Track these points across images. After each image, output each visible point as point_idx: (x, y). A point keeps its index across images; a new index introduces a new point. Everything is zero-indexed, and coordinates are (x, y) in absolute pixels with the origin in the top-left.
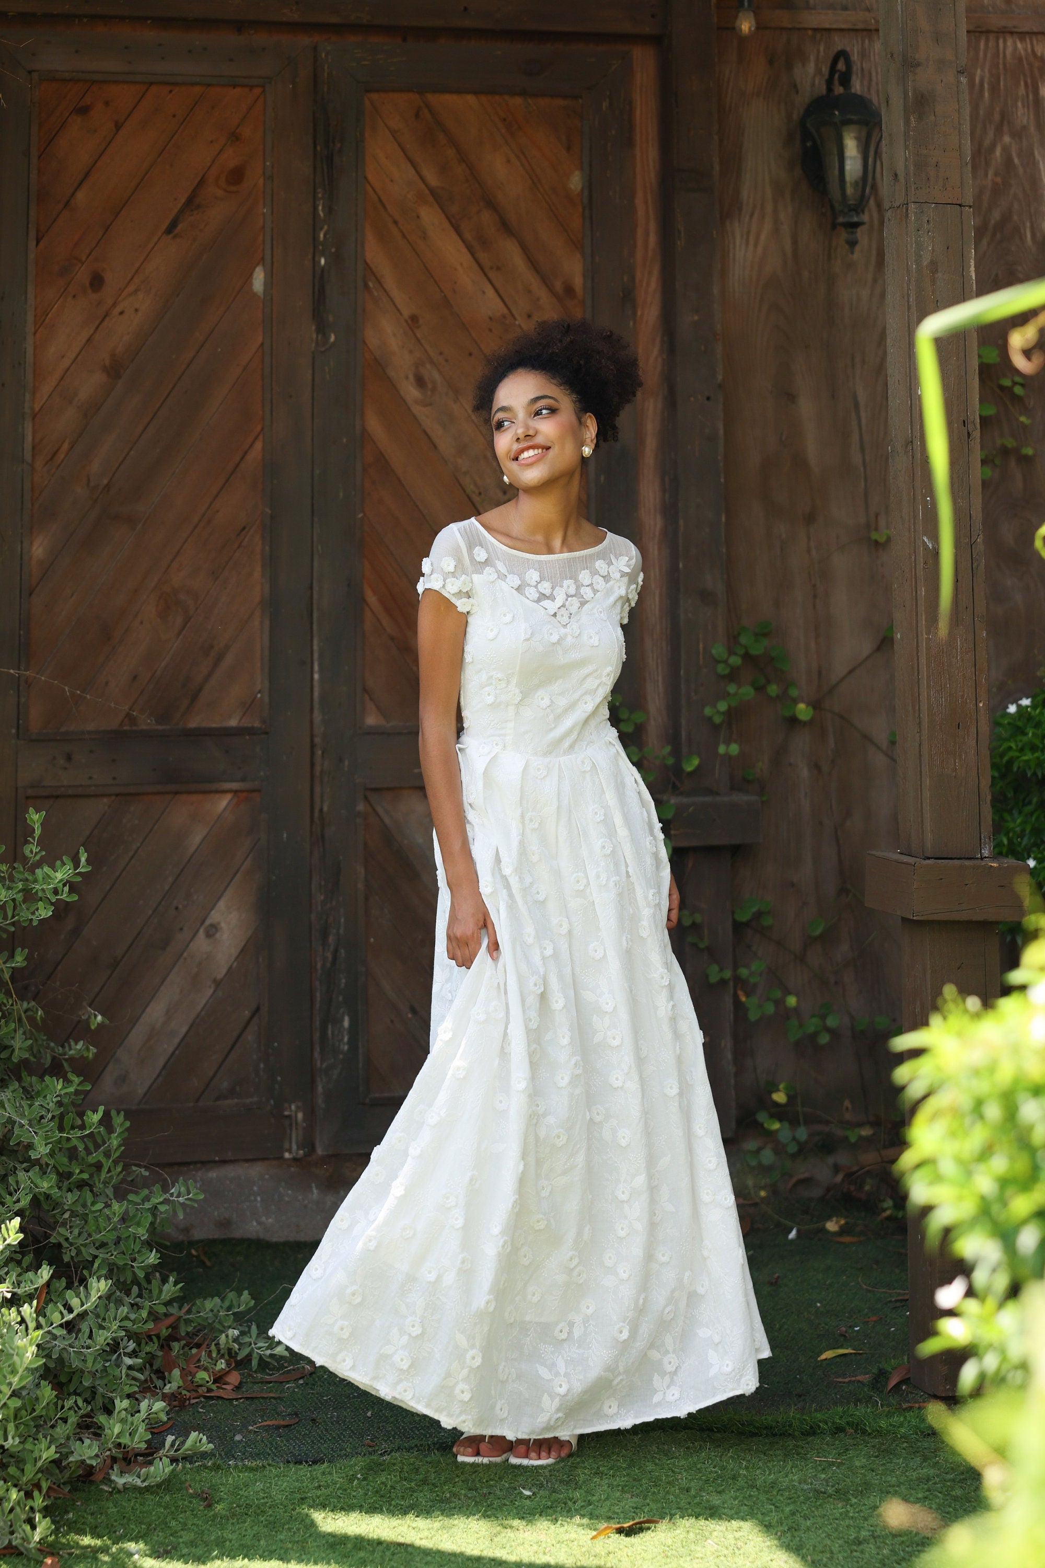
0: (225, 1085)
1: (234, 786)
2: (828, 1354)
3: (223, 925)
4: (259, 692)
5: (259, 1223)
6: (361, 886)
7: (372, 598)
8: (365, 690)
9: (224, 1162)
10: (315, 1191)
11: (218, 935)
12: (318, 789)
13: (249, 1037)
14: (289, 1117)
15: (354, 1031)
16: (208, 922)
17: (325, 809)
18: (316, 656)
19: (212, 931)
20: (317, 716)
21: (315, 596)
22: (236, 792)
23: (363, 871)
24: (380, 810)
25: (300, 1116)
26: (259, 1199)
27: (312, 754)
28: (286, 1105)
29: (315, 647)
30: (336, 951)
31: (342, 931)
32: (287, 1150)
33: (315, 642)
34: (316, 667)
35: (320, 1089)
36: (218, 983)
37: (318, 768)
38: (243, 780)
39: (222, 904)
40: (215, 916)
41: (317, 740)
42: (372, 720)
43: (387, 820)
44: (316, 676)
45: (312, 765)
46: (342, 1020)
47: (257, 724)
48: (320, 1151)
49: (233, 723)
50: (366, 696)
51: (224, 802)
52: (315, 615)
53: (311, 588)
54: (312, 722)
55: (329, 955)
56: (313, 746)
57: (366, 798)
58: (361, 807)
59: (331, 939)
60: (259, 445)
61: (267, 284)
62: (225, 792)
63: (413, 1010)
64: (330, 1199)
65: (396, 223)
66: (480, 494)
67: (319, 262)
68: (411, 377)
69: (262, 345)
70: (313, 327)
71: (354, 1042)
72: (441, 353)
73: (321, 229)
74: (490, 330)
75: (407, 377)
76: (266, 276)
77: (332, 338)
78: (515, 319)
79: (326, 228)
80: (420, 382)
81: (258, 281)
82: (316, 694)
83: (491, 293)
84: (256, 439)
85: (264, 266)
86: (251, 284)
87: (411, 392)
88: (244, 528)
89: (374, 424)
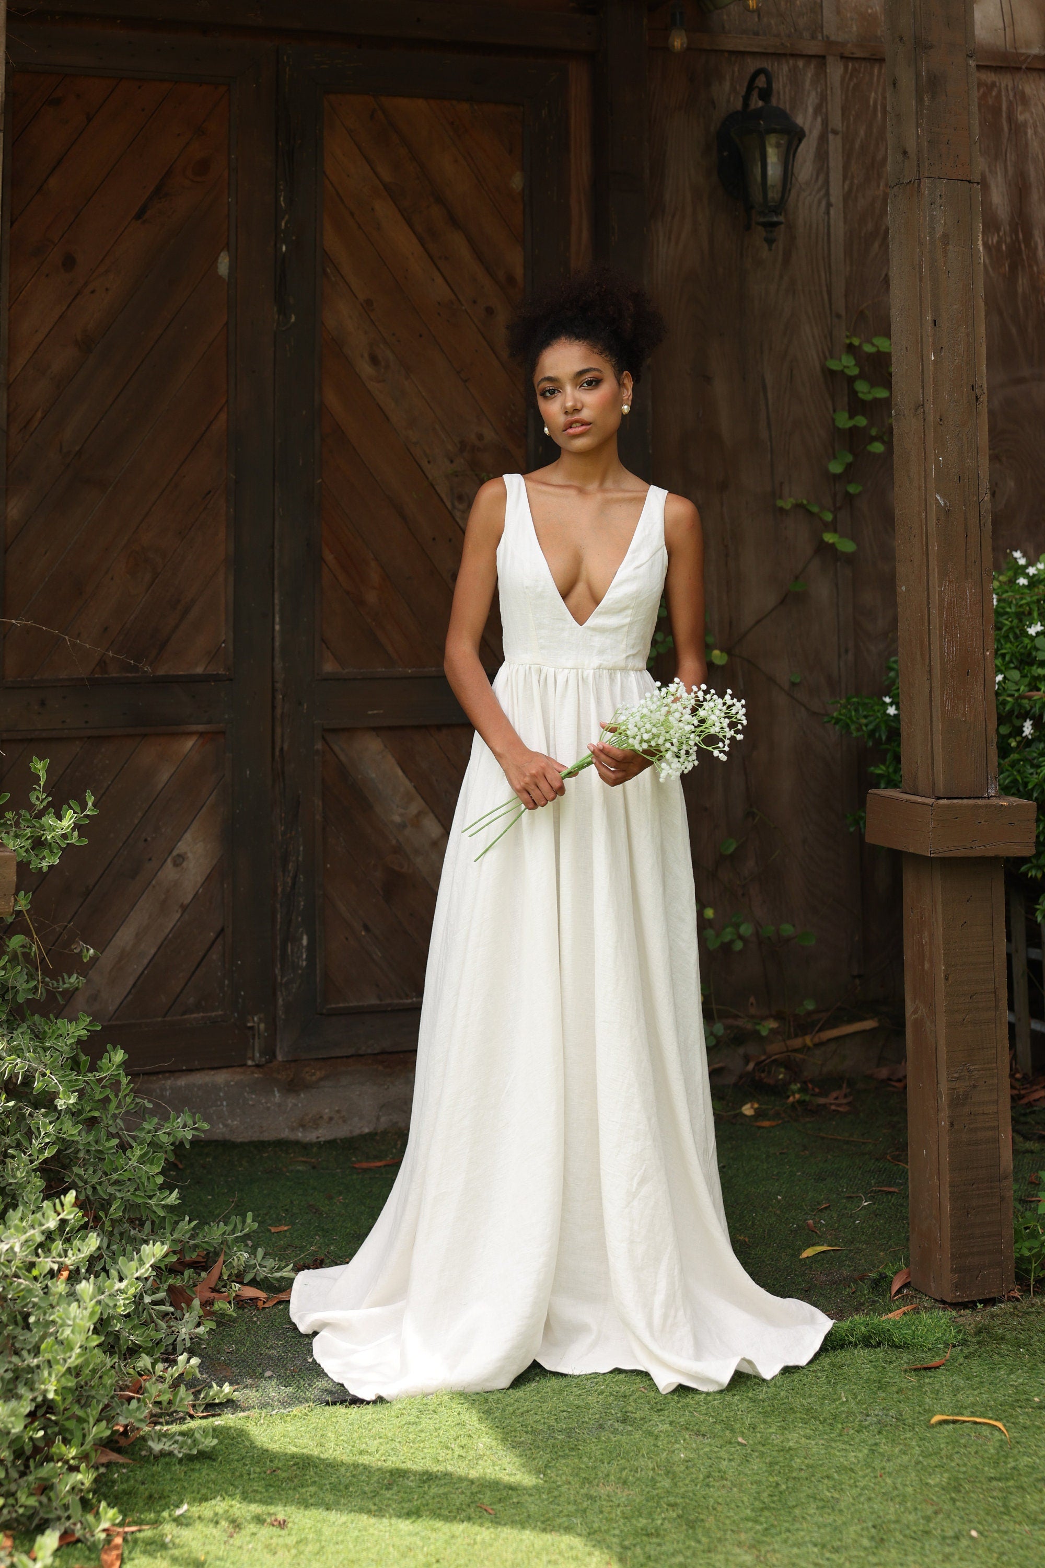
0: (192, 1000)
1: (201, 728)
2: (809, 1253)
3: (189, 855)
4: (224, 642)
5: (226, 1126)
6: (318, 817)
7: (329, 557)
8: (323, 640)
9: (190, 1071)
10: (277, 1094)
11: (184, 865)
12: (278, 731)
13: (214, 956)
14: (252, 1028)
15: (311, 948)
16: (175, 853)
17: (286, 747)
18: (277, 608)
19: (179, 861)
20: (278, 664)
21: (277, 555)
22: (201, 734)
23: (320, 803)
24: (336, 749)
25: (262, 1026)
26: (225, 1103)
27: (274, 698)
28: (249, 1017)
29: (276, 601)
30: (295, 877)
31: (300, 859)
32: (250, 1058)
33: (277, 596)
34: (277, 619)
35: (280, 1001)
36: (184, 908)
37: (279, 711)
38: (209, 722)
39: (188, 836)
40: (181, 847)
41: (279, 686)
42: (329, 667)
43: (343, 758)
44: (277, 627)
45: (274, 707)
46: (302, 939)
47: (221, 672)
48: (280, 1058)
49: (199, 670)
50: (324, 645)
51: (190, 743)
52: (276, 572)
53: (273, 547)
54: (273, 669)
55: (289, 880)
56: (274, 690)
57: (324, 738)
58: (319, 746)
59: (291, 866)
60: (223, 416)
61: (232, 268)
62: (191, 734)
63: (366, 928)
64: (291, 1101)
65: (352, 214)
66: (429, 462)
67: (281, 248)
68: (366, 355)
69: (227, 324)
70: (275, 309)
71: (311, 959)
72: (394, 334)
73: (283, 218)
74: (439, 314)
75: (362, 356)
76: (230, 261)
77: (293, 319)
78: (462, 305)
79: (287, 217)
80: (374, 360)
81: (223, 265)
82: (277, 644)
83: (439, 280)
84: (221, 410)
85: (228, 251)
86: (217, 267)
87: (366, 369)
88: (210, 492)
89: (331, 398)
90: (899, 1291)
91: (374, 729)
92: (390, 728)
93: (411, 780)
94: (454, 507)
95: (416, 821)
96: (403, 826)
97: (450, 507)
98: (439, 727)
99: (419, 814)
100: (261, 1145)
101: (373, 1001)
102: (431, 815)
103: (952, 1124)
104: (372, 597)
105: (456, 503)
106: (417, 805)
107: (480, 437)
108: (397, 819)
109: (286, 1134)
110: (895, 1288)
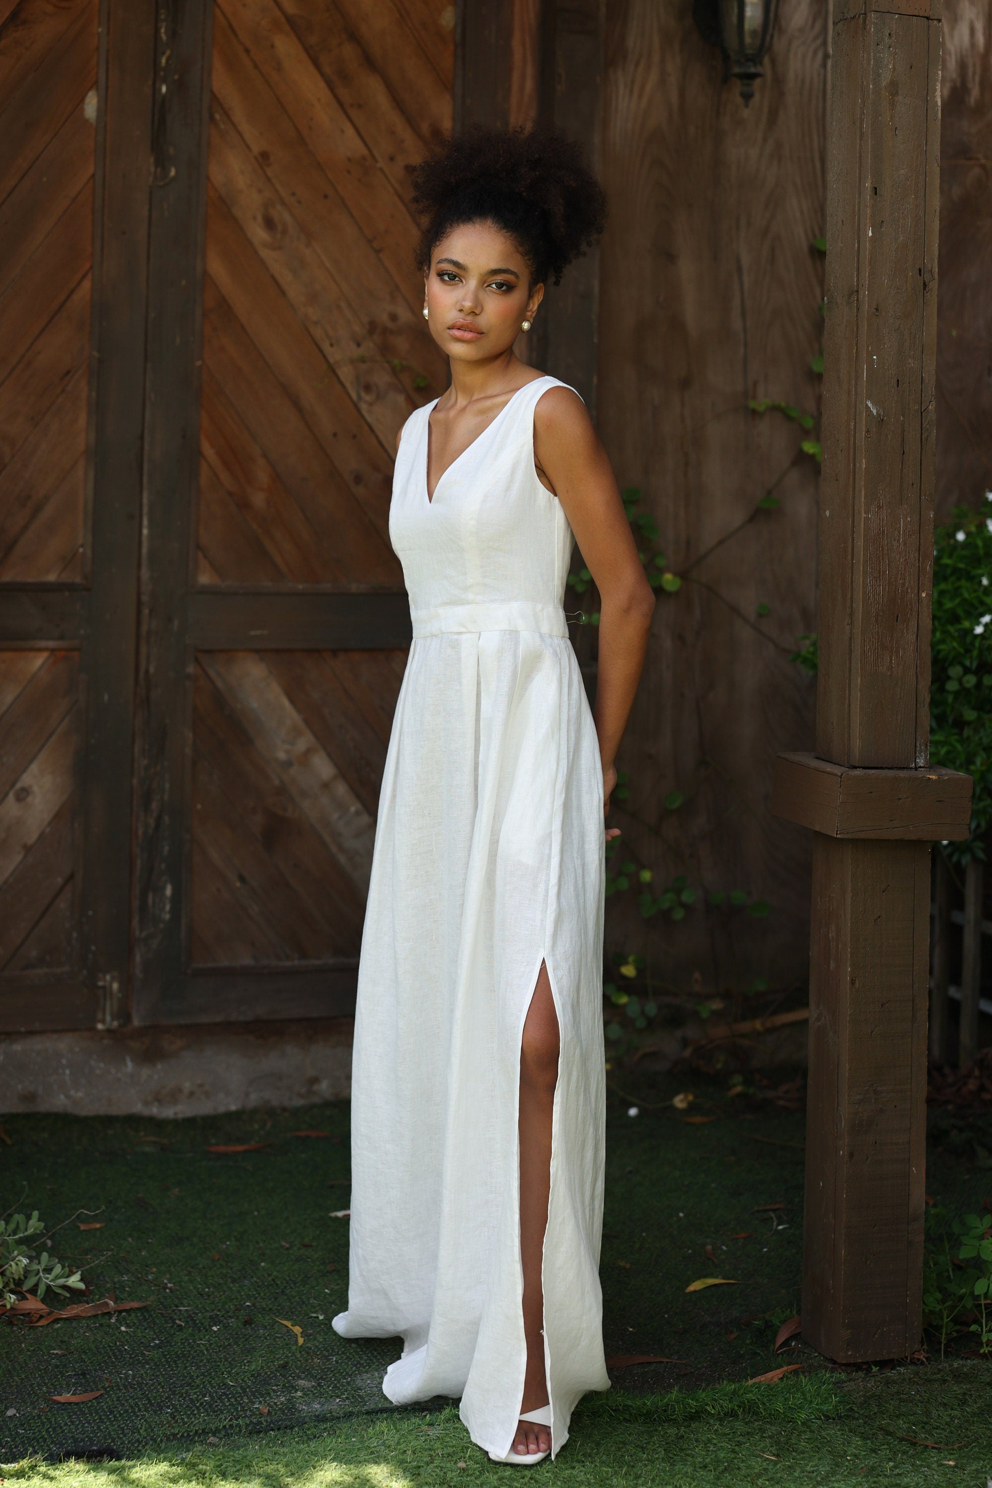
0: (34, 953)
1: (51, 644)
2: (696, 1286)
3: (36, 789)
4: (82, 546)
5: (68, 1097)
6: (188, 751)
7: (208, 451)
8: (199, 547)
9: (31, 1033)
10: (130, 1064)
11: (29, 799)
12: (144, 649)
13: (62, 904)
14: (104, 987)
15: (176, 899)
16: (18, 786)
17: (152, 670)
18: (145, 510)
19: (23, 795)
20: (145, 573)
21: (146, 447)
22: (53, 651)
23: (191, 735)
24: (212, 673)
25: (115, 986)
26: (67, 1072)
27: (139, 612)
28: (101, 975)
29: (145, 501)
30: (159, 819)
31: (166, 797)
32: (100, 1021)
33: (145, 495)
34: (145, 522)
35: (138, 959)
36: (27, 849)
37: (144, 628)
38: (62, 637)
39: (34, 767)
40: (26, 780)
41: (145, 598)
42: (205, 579)
43: (219, 684)
44: (145, 531)
45: (139, 623)
46: (164, 888)
47: (78, 580)
48: (136, 1022)
49: (52, 577)
50: (200, 555)
51: (38, 661)
52: (146, 467)
53: (142, 438)
54: (139, 578)
55: (152, 822)
56: (139, 604)
57: (197, 660)
58: (191, 669)
59: (154, 805)
60: (87, 284)
61: (102, 110)
62: (40, 650)
63: (242, 879)
64: (145, 1072)
65: (247, 51)
66: (332, 345)
67: (160, 89)
68: (259, 218)
69: (93, 176)
70: (152, 160)
71: (176, 911)
72: (293, 194)
73: (163, 53)
74: (349, 172)
75: (255, 218)
76: (99, 102)
77: (173, 172)
78: (376, 161)
79: (168, 53)
80: (269, 223)
81: (91, 106)
82: (145, 550)
83: (350, 132)
84: (84, 277)
85: (97, 90)
86: (83, 110)
87: (259, 234)
88: (68, 372)
89: (217, 267)
90: (786, 1343)
91: (257, 651)
92: (277, 651)
93: (299, 711)
94: (360, 397)
95: (304, 759)
96: (289, 764)
97: (354, 395)
98: (335, 652)
99: (309, 751)
100: (108, 1120)
101: (247, 961)
102: (322, 754)
103: (851, 1155)
104: (258, 499)
105: (363, 394)
106: (305, 741)
107: (394, 317)
108: (282, 755)
109: (138, 1108)
110: (780, 1340)
